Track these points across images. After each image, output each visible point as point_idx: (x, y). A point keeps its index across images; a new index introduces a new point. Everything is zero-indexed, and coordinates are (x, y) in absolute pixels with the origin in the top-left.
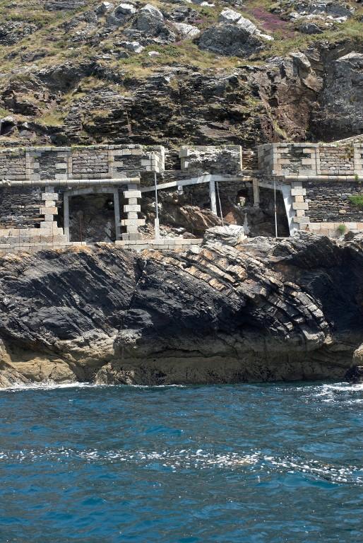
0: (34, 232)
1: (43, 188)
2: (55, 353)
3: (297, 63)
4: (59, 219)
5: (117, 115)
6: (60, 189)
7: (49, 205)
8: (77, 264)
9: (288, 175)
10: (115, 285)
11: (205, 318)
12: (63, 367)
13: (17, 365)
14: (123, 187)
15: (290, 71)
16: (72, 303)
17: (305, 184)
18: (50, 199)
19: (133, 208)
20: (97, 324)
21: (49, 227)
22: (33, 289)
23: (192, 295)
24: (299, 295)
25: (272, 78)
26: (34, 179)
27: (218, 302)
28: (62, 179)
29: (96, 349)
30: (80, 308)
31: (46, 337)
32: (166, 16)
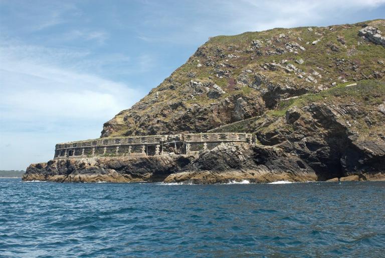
0: (140, 154)
1: (142, 145)
2: (140, 177)
3: (226, 101)
4: (145, 151)
5: (180, 119)
6: (146, 145)
7: (144, 148)
8: (145, 160)
9: (187, 141)
10: (152, 164)
11: (162, 171)
12: (141, 179)
13: (133, 179)
14: (157, 144)
15: (224, 104)
16: (144, 168)
17: (190, 143)
18: (144, 147)
19: (158, 149)
20: (149, 172)
21: (144, 153)
22: (137, 165)
23: (161, 167)
24: (178, 167)
25: (219, 106)
26: (141, 143)
27: (164, 168)
28: (146, 143)
29: (147, 176)
30: (146, 169)
31: (138, 174)
32: (204, 86)
